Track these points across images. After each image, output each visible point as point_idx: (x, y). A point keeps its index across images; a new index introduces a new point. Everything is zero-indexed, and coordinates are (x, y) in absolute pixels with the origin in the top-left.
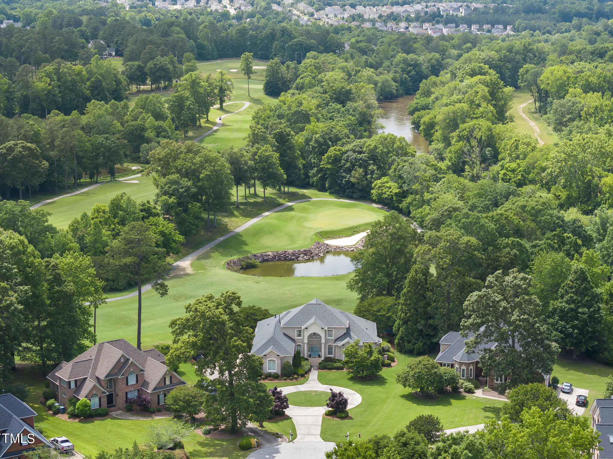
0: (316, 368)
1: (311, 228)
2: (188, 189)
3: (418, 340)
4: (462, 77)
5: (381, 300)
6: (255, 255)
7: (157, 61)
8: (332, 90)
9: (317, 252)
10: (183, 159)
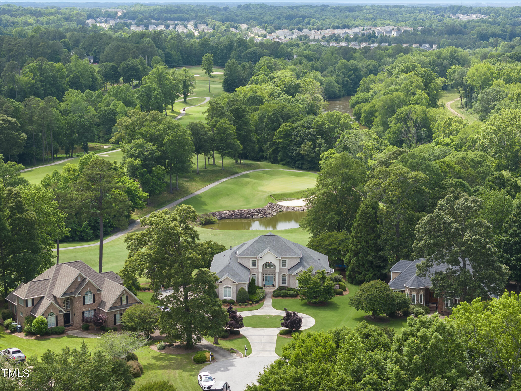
0: (271, 296)
1: (265, 192)
2: (152, 152)
3: (368, 271)
4: (398, 74)
5: (333, 235)
6: (213, 214)
7: (129, 62)
8: (283, 84)
9: (270, 211)
10: (147, 126)
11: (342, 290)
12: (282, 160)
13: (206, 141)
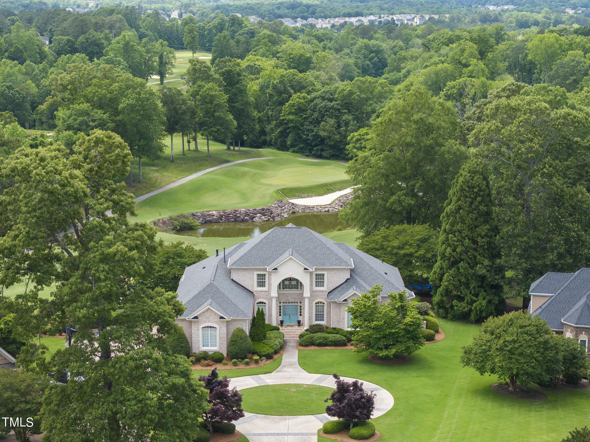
0: (295, 344)
1: (270, 185)
2: (103, 123)
3: (477, 295)
4: (438, 48)
6: (193, 215)
7: (90, 35)
8: (290, 58)
9: (279, 211)
10: (95, 85)
11: (432, 332)
12: (292, 146)
13: (184, 113)
